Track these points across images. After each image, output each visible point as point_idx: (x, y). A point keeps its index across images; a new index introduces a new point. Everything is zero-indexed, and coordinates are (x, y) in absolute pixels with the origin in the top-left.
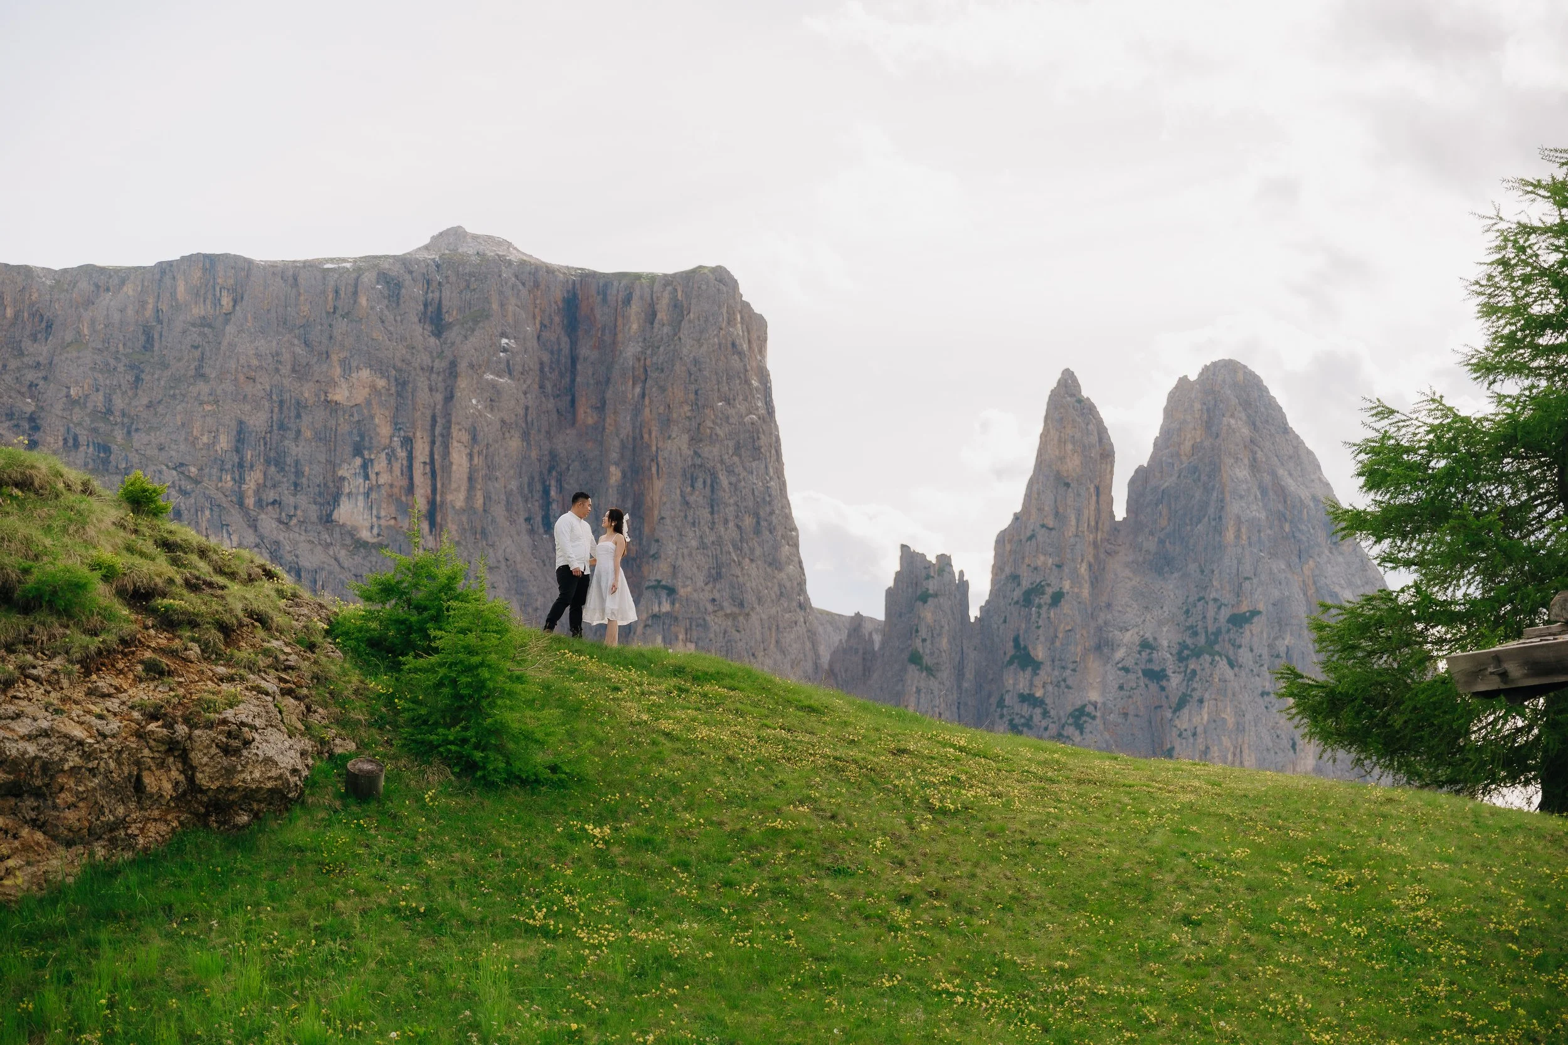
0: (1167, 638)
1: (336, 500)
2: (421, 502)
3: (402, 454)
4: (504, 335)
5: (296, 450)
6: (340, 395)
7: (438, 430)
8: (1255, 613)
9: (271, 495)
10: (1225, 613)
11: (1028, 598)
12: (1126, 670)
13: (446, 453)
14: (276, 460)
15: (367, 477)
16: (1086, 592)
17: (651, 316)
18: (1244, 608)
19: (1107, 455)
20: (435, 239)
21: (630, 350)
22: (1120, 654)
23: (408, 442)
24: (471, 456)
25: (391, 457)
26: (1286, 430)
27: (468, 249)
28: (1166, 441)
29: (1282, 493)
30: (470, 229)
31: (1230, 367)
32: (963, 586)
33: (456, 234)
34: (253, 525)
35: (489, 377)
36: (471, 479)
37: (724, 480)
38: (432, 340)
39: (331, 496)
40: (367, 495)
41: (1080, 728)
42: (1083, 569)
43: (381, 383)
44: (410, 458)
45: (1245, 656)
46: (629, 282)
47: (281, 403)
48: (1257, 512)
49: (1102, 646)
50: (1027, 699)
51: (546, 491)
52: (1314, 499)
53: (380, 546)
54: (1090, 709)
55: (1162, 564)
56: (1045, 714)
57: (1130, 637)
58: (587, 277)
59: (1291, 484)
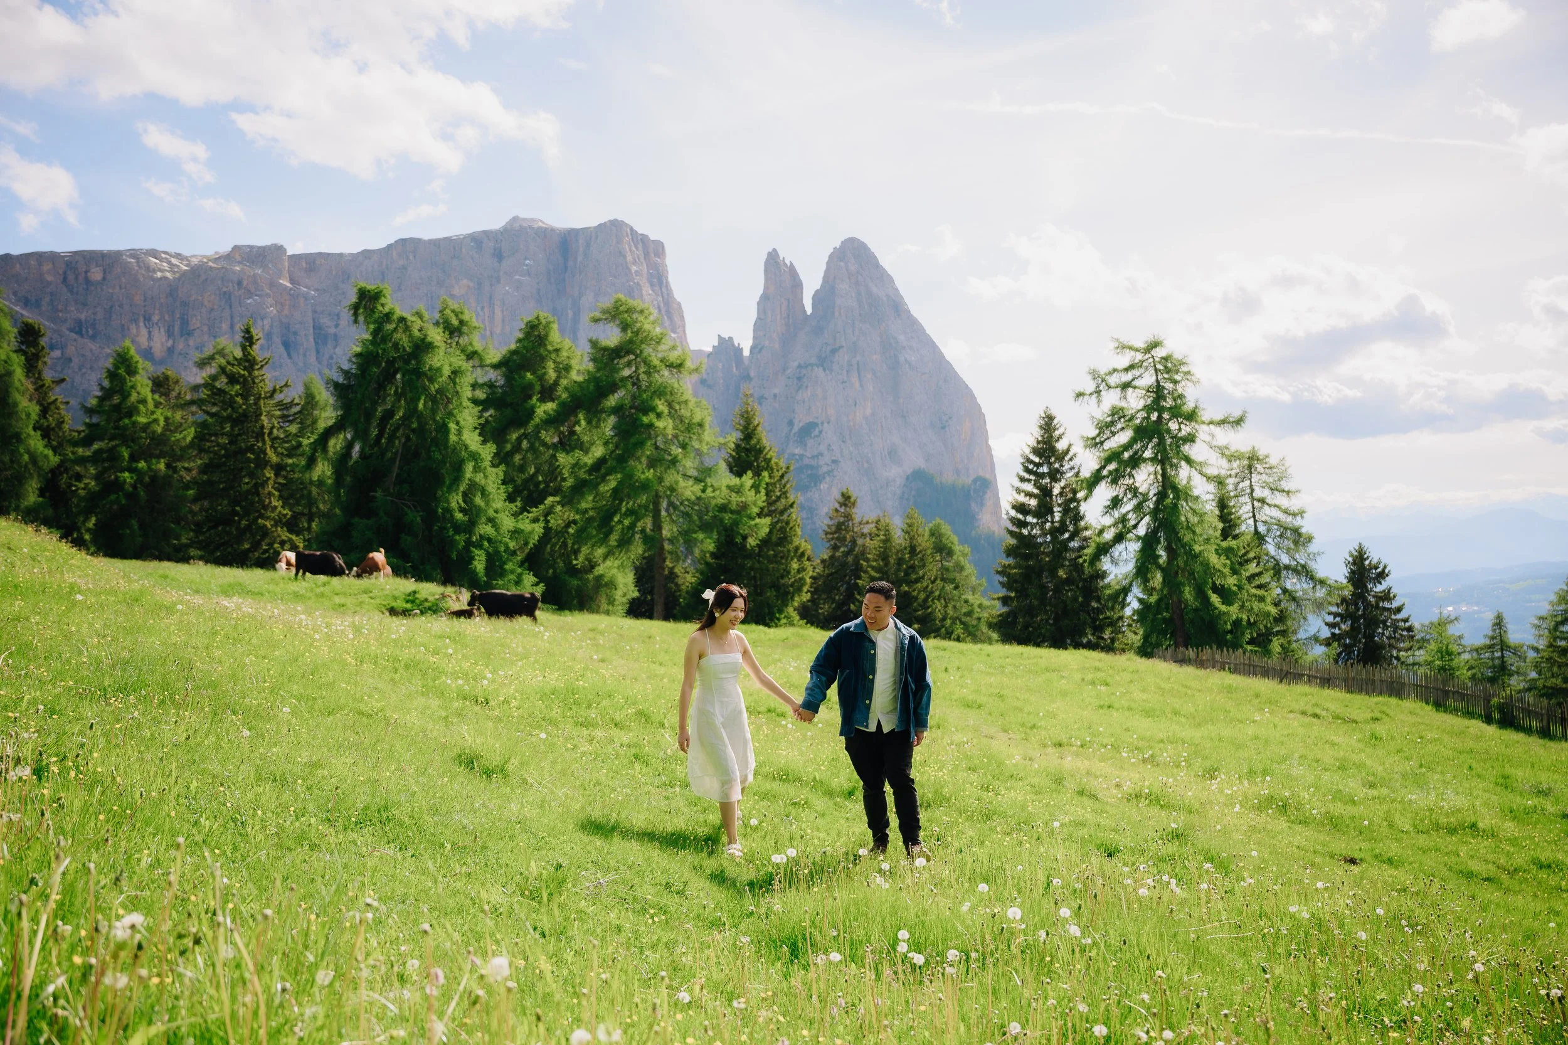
3: (481, 314)
4: (526, 259)
6: (457, 291)
8: (841, 347)
10: (831, 348)
12: (789, 378)
13: (494, 311)
17: (588, 243)
18: (838, 345)
19: (797, 285)
20: (507, 222)
21: (580, 259)
22: (789, 371)
26: (877, 266)
27: (520, 224)
28: (827, 277)
29: (869, 294)
30: (522, 215)
31: (852, 240)
32: (741, 349)
33: (516, 219)
35: (517, 277)
36: (503, 321)
38: (495, 265)
41: (760, 404)
43: (471, 284)
44: (484, 315)
45: (835, 366)
52: (888, 296)
57: (795, 364)
58: (570, 231)
59: (874, 290)
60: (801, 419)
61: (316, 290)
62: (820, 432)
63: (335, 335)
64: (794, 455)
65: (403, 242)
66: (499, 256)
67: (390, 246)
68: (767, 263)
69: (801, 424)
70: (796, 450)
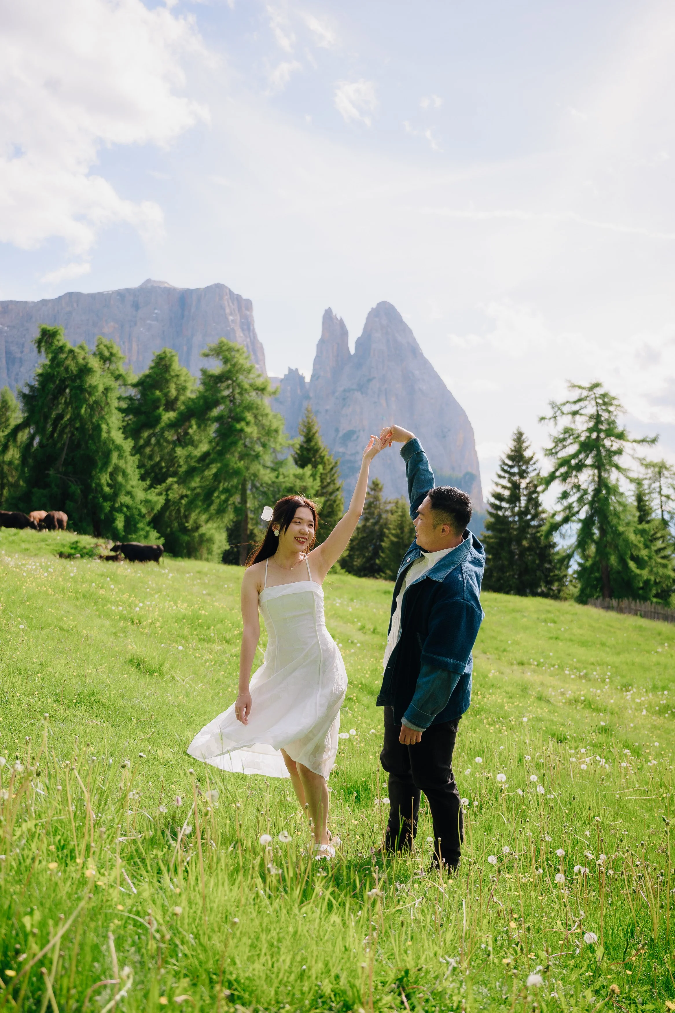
4: (155, 309)
6: (106, 330)
7: (131, 338)
8: (374, 378)
13: (132, 345)
17: (199, 300)
18: (372, 376)
19: (344, 333)
20: (143, 283)
21: (193, 310)
23: (124, 343)
26: (401, 321)
27: (151, 285)
29: (396, 341)
30: (154, 278)
31: (384, 303)
35: (149, 322)
36: (138, 352)
38: (133, 313)
43: (117, 326)
52: (408, 343)
55: (358, 365)
57: (342, 389)
58: (188, 290)
59: (399, 338)
60: (345, 427)
61: (8, 326)
62: (358, 437)
63: (21, 358)
64: (339, 453)
65: (70, 295)
66: (136, 306)
67: (60, 297)
68: (324, 318)
69: (344, 431)
70: (341, 450)
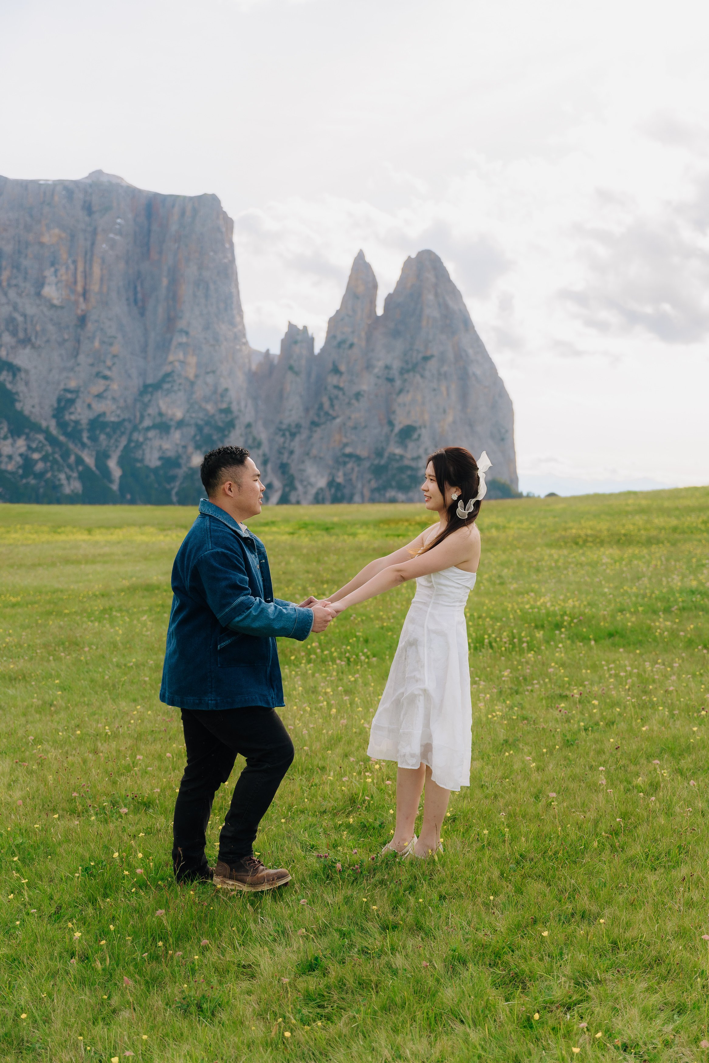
0: (396, 365)
1: (42, 285)
2: (79, 288)
3: (72, 267)
4: (118, 217)
5: (26, 263)
6: (46, 239)
7: (88, 257)
8: (432, 356)
9: (14, 282)
10: (420, 356)
11: (340, 344)
12: (378, 377)
13: (91, 268)
14: (17, 267)
15: (56, 276)
16: (363, 343)
17: (183, 213)
18: (429, 353)
19: (375, 286)
20: (90, 174)
21: (174, 228)
22: (376, 370)
23: (74, 262)
24: (102, 269)
25: (67, 268)
26: (450, 281)
27: (104, 179)
28: (401, 282)
29: (447, 307)
30: (106, 171)
31: (429, 253)
32: (312, 339)
33: (99, 173)
34: (6, 294)
35: (111, 235)
36: (102, 280)
37: (212, 286)
38: (87, 219)
39: (40, 284)
40: (56, 284)
41: (358, 400)
42: (363, 334)
43: (63, 235)
44: (76, 269)
45: (427, 374)
46: (175, 198)
47: (19, 242)
48: (436, 314)
49: (369, 367)
50: (337, 387)
51: (135, 288)
52: (460, 312)
53: (62, 307)
54: (362, 393)
55: (396, 334)
56: (344, 394)
57: (381, 364)
58: (156, 195)
59: (450, 304)
60: (401, 421)
62: (419, 436)
64: (394, 455)
66: (88, 209)
69: (401, 426)
70: (398, 451)
